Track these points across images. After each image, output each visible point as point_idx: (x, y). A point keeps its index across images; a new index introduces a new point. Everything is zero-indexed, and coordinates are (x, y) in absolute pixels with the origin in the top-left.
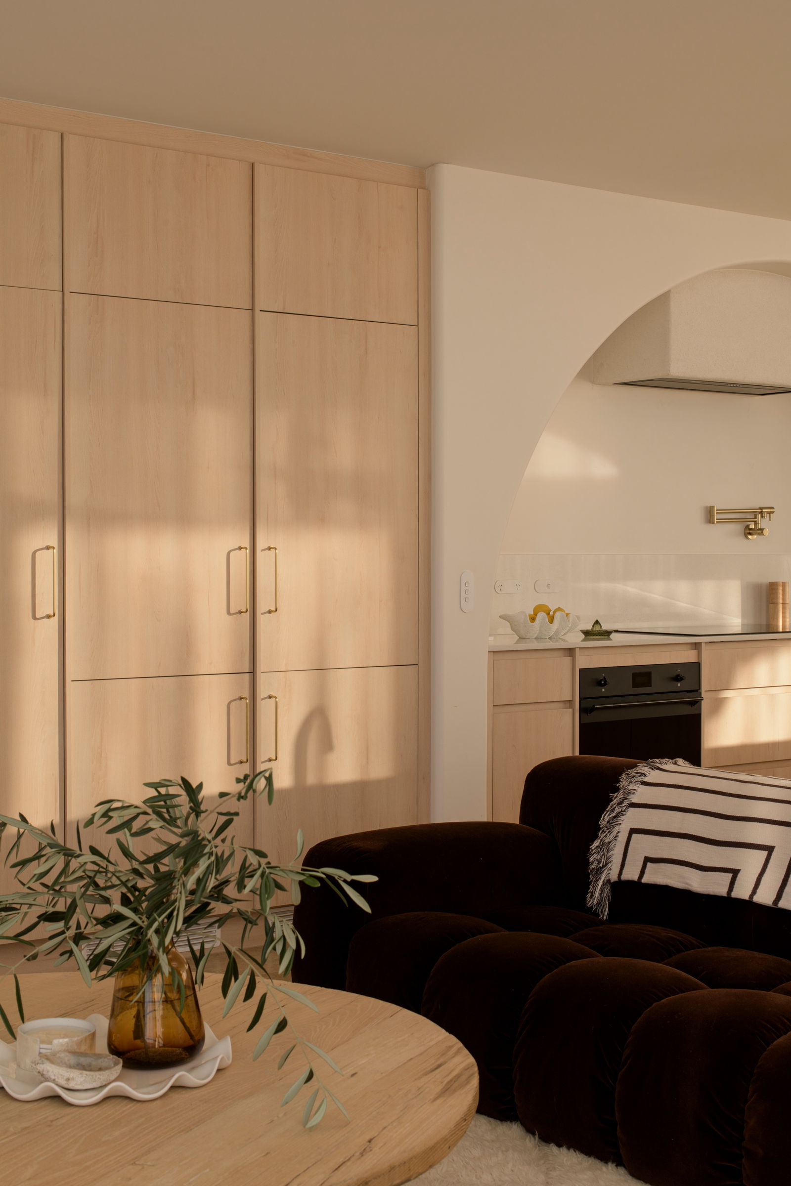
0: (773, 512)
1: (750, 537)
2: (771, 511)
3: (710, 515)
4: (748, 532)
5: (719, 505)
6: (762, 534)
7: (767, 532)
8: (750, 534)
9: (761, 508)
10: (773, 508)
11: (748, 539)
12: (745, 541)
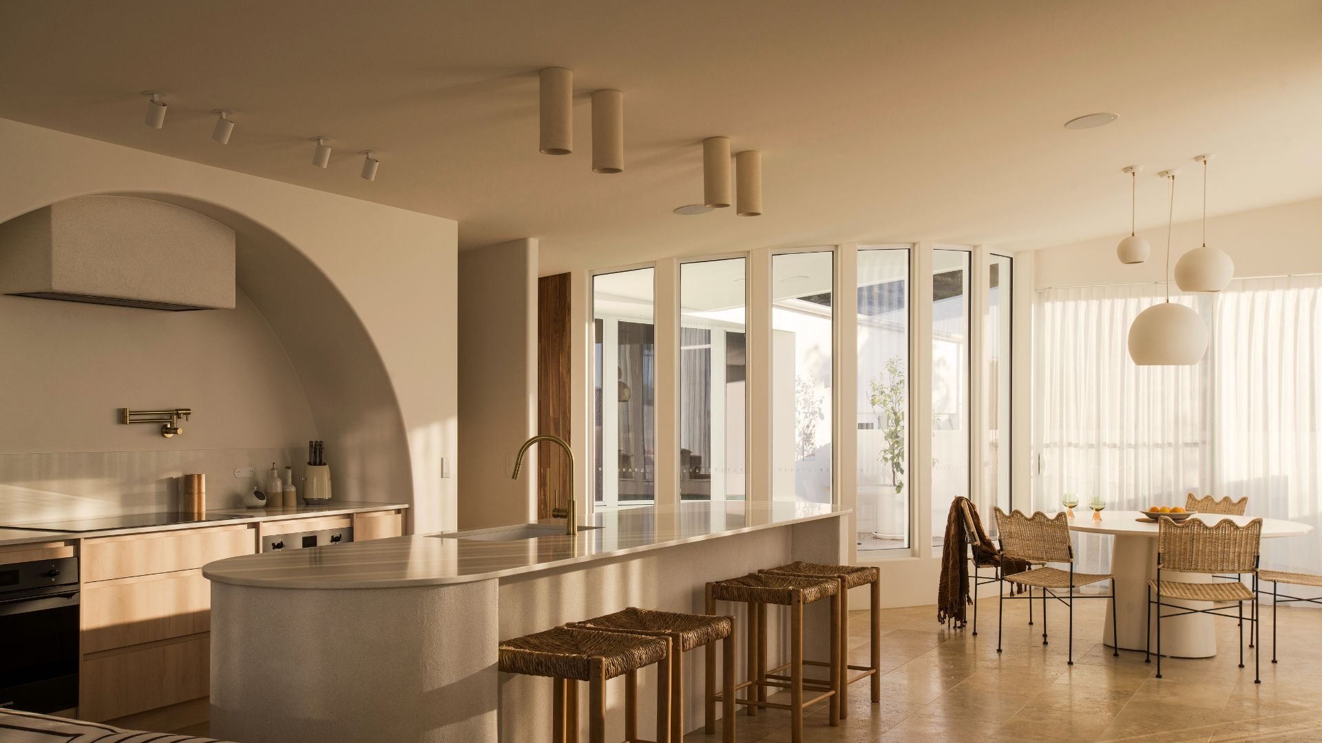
0: (189, 414)
1: (166, 435)
2: (187, 413)
3: (122, 417)
4: (164, 431)
5: (131, 406)
6: (176, 433)
7: (180, 431)
8: (167, 433)
9: (177, 410)
10: (189, 410)
11: (165, 437)
12: (162, 439)
